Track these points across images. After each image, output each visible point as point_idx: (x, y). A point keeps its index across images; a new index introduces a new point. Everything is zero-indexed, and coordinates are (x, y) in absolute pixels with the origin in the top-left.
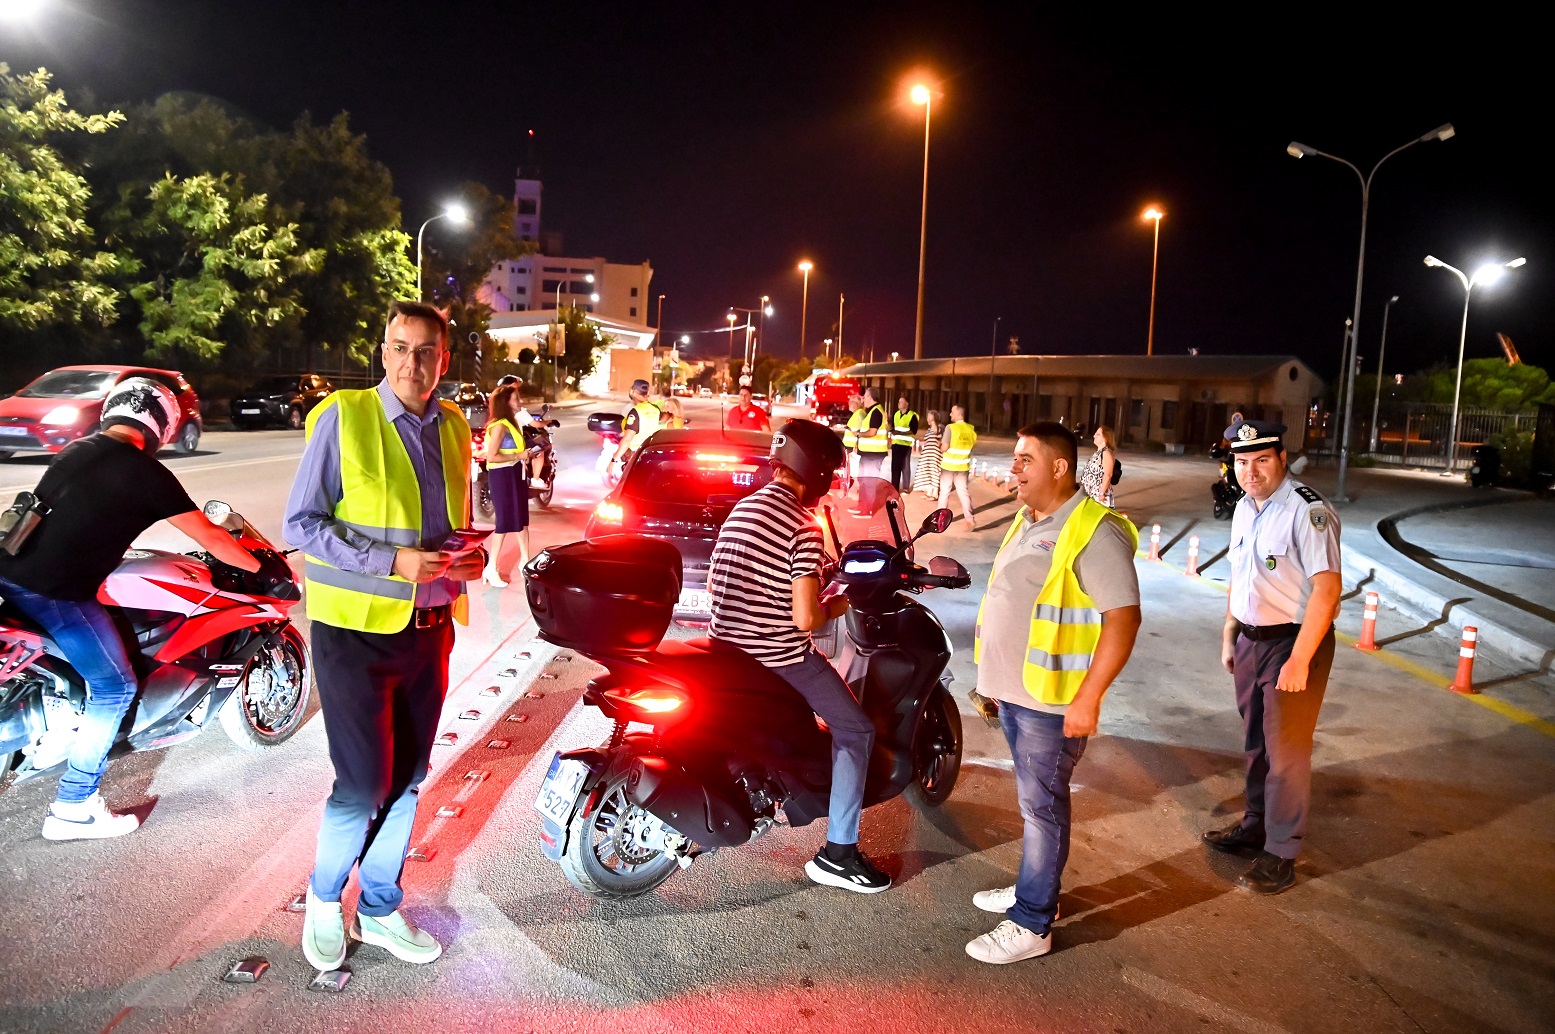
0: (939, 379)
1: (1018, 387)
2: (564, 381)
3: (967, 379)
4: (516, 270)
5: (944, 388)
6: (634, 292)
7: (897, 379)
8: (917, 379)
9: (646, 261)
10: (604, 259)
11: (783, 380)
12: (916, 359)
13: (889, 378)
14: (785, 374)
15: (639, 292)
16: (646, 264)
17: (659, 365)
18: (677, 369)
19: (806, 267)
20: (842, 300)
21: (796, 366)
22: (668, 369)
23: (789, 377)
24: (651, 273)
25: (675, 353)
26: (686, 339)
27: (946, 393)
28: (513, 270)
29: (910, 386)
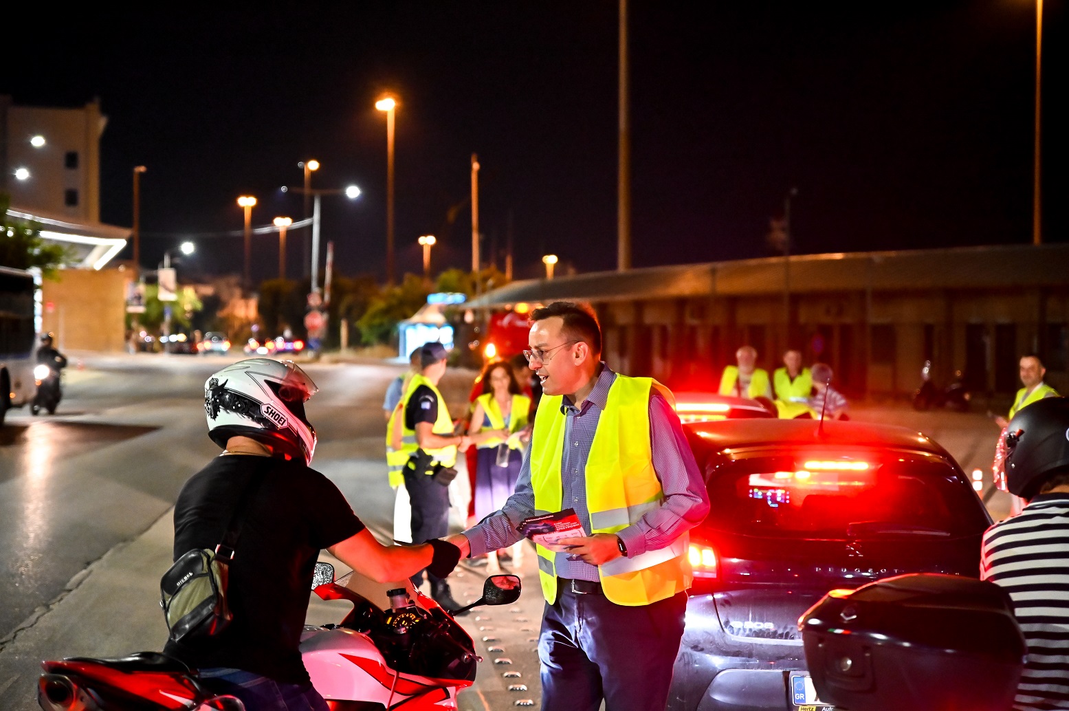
1: (828, 312)
6: (70, 159)
8: (639, 306)
11: (374, 316)
12: (622, 268)
14: (378, 304)
15: (81, 159)
16: (94, 107)
17: (138, 297)
19: (387, 105)
20: (476, 166)
21: (398, 291)
22: (154, 306)
23: (386, 312)
24: (102, 122)
25: (167, 275)
26: (188, 248)
29: (623, 318)
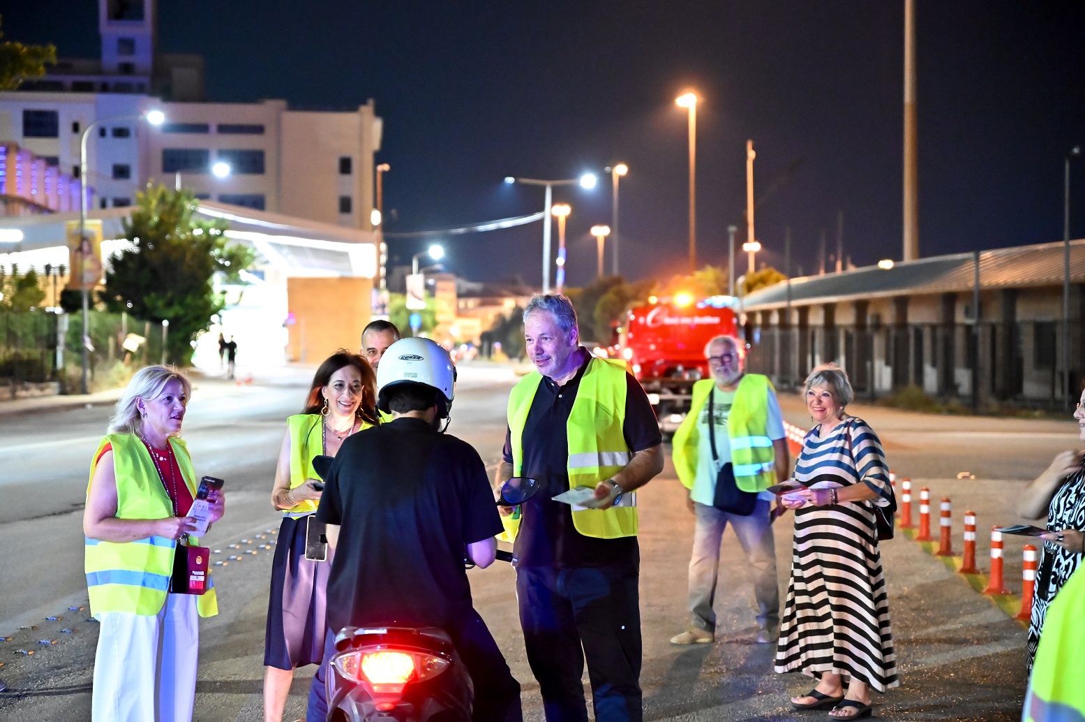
0: (950, 299)
2: (118, 346)
3: (1012, 294)
4: (109, 132)
5: (960, 317)
6: (345, 166)
7: (861, 307)
8: (902, 303)
9: (364, 103)
10: (282, 103)
12: (906, 261)
13: (844, 304)
15: (355, 166)
16: (367, 110)
17: (383, 306)
18: (422, 312)
19: (688, 102)
20: (751, 154)
22: (403, 314)
24: (377, 126)
26: (435, 250)
27: (968, 328)
28: (102, 133)
